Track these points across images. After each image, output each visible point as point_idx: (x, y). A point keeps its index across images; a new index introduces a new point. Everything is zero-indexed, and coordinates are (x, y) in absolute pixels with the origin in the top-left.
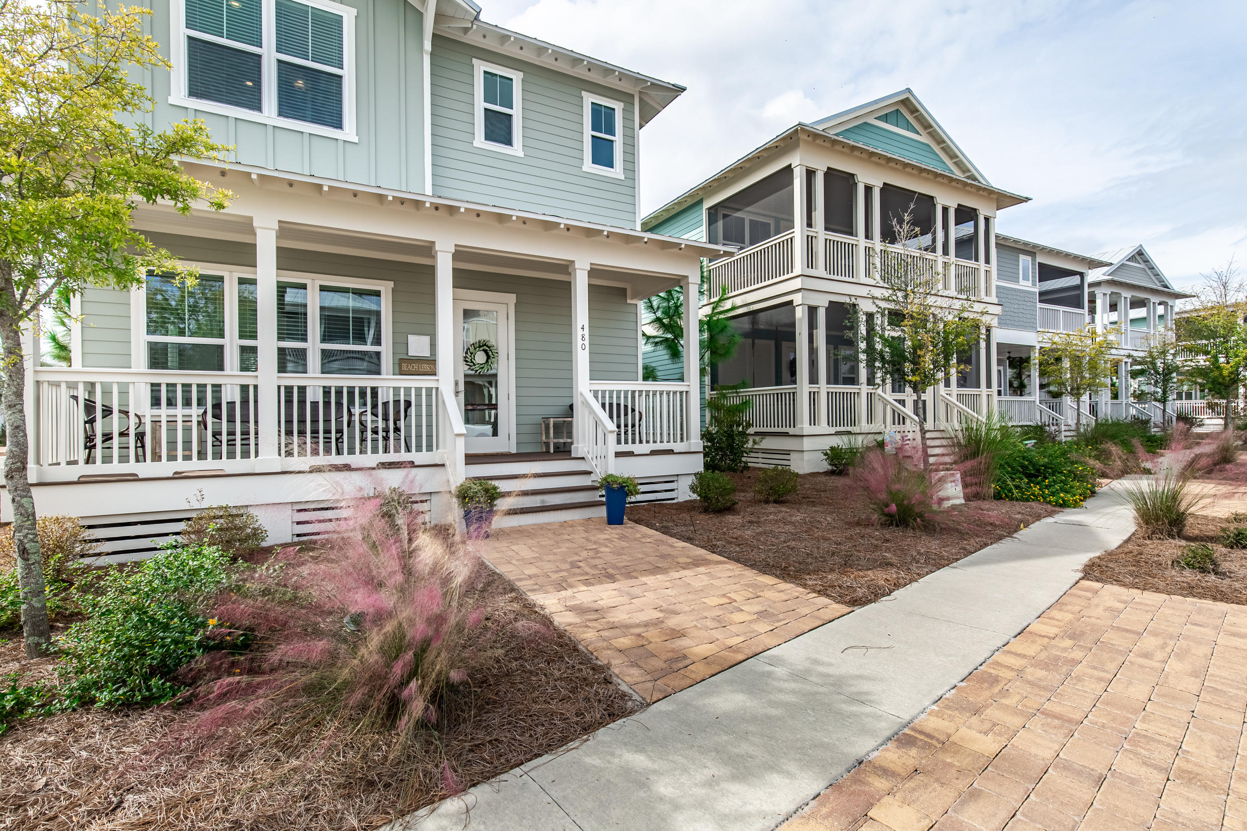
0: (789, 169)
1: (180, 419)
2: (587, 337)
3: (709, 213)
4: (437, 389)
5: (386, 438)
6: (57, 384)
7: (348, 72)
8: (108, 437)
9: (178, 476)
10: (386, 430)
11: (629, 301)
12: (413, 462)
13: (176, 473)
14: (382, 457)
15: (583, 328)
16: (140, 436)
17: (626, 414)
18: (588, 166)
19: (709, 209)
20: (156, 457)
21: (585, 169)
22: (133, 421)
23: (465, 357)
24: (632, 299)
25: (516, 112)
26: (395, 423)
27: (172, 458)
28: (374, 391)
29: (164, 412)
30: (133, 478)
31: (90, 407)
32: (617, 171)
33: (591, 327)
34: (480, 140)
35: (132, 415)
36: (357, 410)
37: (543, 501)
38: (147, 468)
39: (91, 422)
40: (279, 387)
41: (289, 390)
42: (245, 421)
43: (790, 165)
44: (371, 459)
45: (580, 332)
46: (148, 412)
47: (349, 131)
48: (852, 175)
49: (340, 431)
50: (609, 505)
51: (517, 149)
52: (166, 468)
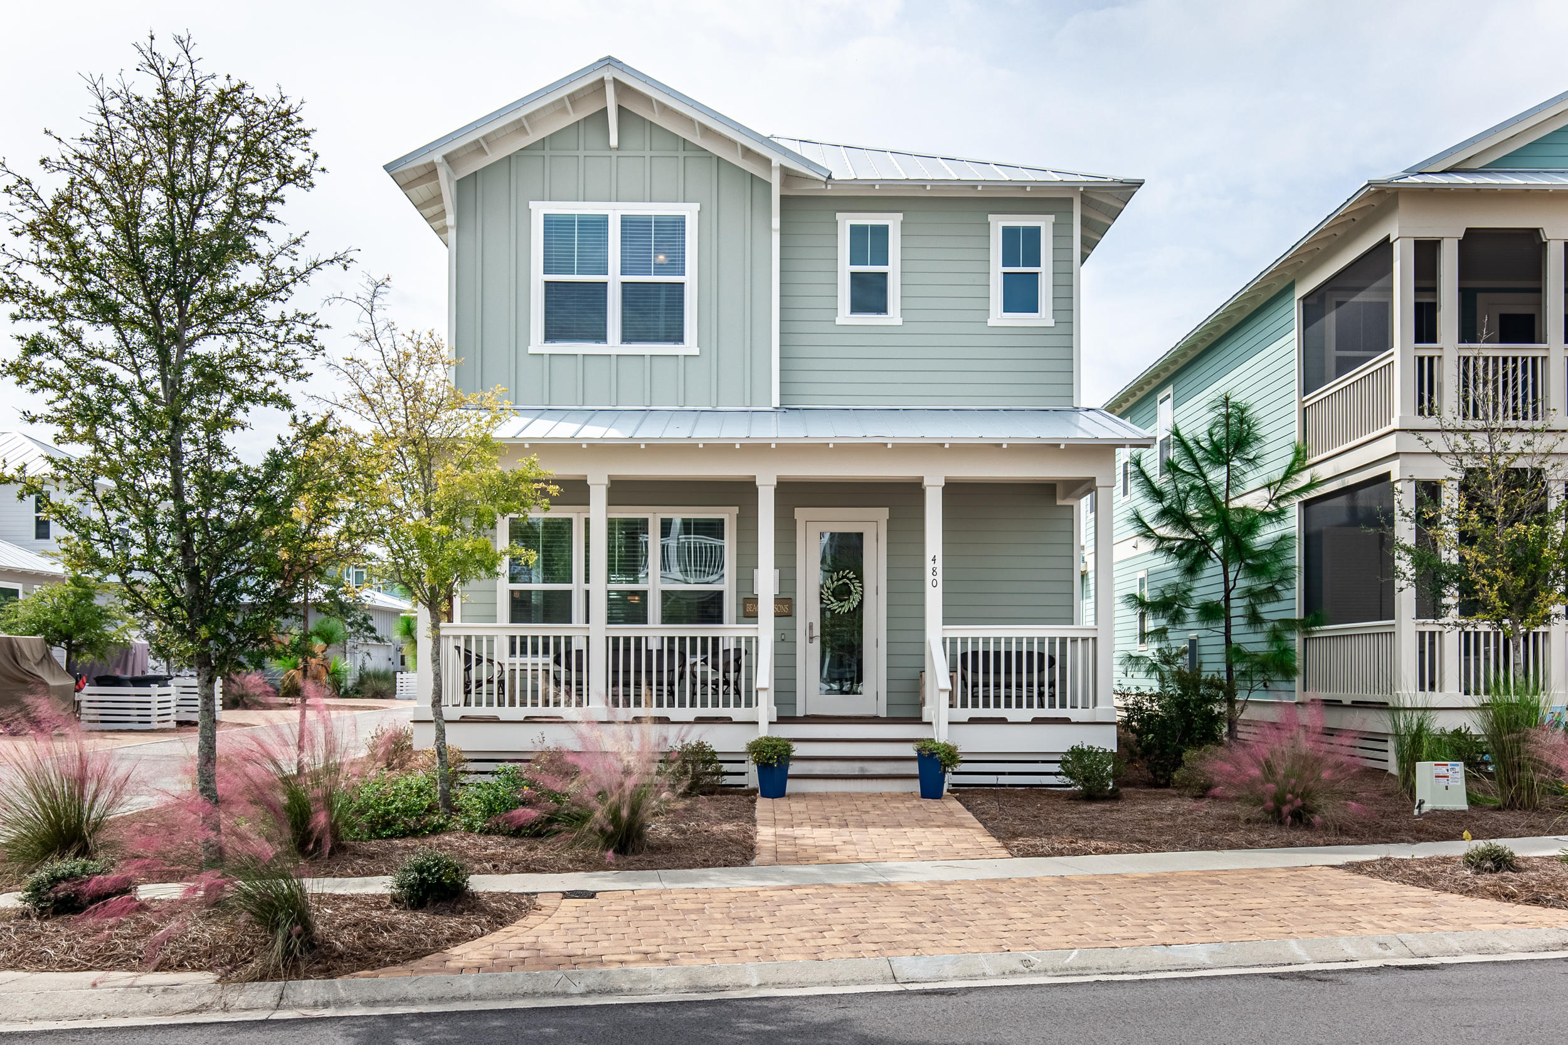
0: (1385, 246)
1: (529, 668)
2: (940, 571)
3: (1304, 306)
4: (757, 638)
5: (716, 692)
6: (448, 637)
7: (690, 279)
8: (479, 684)
9: (529, 720)
10: (715, 683)
11: (1059, 502)
12: (730, 719)
13: (527, 718)
14: (700, 712)
15: (934, 560)
16: (501, 683)
17: (1041, 670)
18: (998, 316)
19: (1305, 298)
20: (512, 703)
21: (991, 322)
22: (496, 668)
23: (821, 594)
24: (1064, 498)
25: (893, 269)
26: (724, 676)
27: (523, 704)
28: (716, 640)
29: (518, 659)
30: (495, 720)
31: (468, 659)
32: (1044, 316)
33: (945, 555)
34: (844, 315)
35: (495, 663)
36: (689, 660)
37: (862, 769)
38: (505, 713)
39: (468, 669)
40: (607, 638)
41: (616, 640)
42: (579, 670)
43: (1388, 238)
44: (689, 713)
45: (929, 565)
46: (506, 660)
47: (690, 345)
48: (1537, 230)
49: (671, 684)
50: (922, 777)
51: (893, 316)
52: (519, 713)
